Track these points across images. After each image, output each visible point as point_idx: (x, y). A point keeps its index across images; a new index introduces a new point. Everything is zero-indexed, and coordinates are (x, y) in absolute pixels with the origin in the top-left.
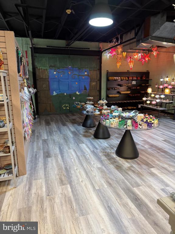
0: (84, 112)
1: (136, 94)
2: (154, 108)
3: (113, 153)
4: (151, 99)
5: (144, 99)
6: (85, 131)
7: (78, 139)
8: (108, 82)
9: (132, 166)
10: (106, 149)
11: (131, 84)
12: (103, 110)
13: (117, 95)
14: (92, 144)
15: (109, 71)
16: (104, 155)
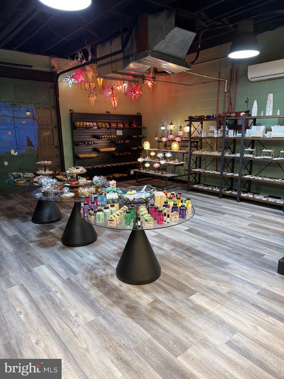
0: (37, 194)
1: (126, 152)
2: (157, 174)
3: (112, 275)
4: (150, 160)
5: (140, 160)
6: (40, 232)
7: (28, 254)
8: (75, 131)
9: (156, 301)
10: (94, 269)
11: (116, 135)
12: (81, 188)
13: (94, 155)
14: (63, 263)
15: (75, 111)
16: (94, 285)
